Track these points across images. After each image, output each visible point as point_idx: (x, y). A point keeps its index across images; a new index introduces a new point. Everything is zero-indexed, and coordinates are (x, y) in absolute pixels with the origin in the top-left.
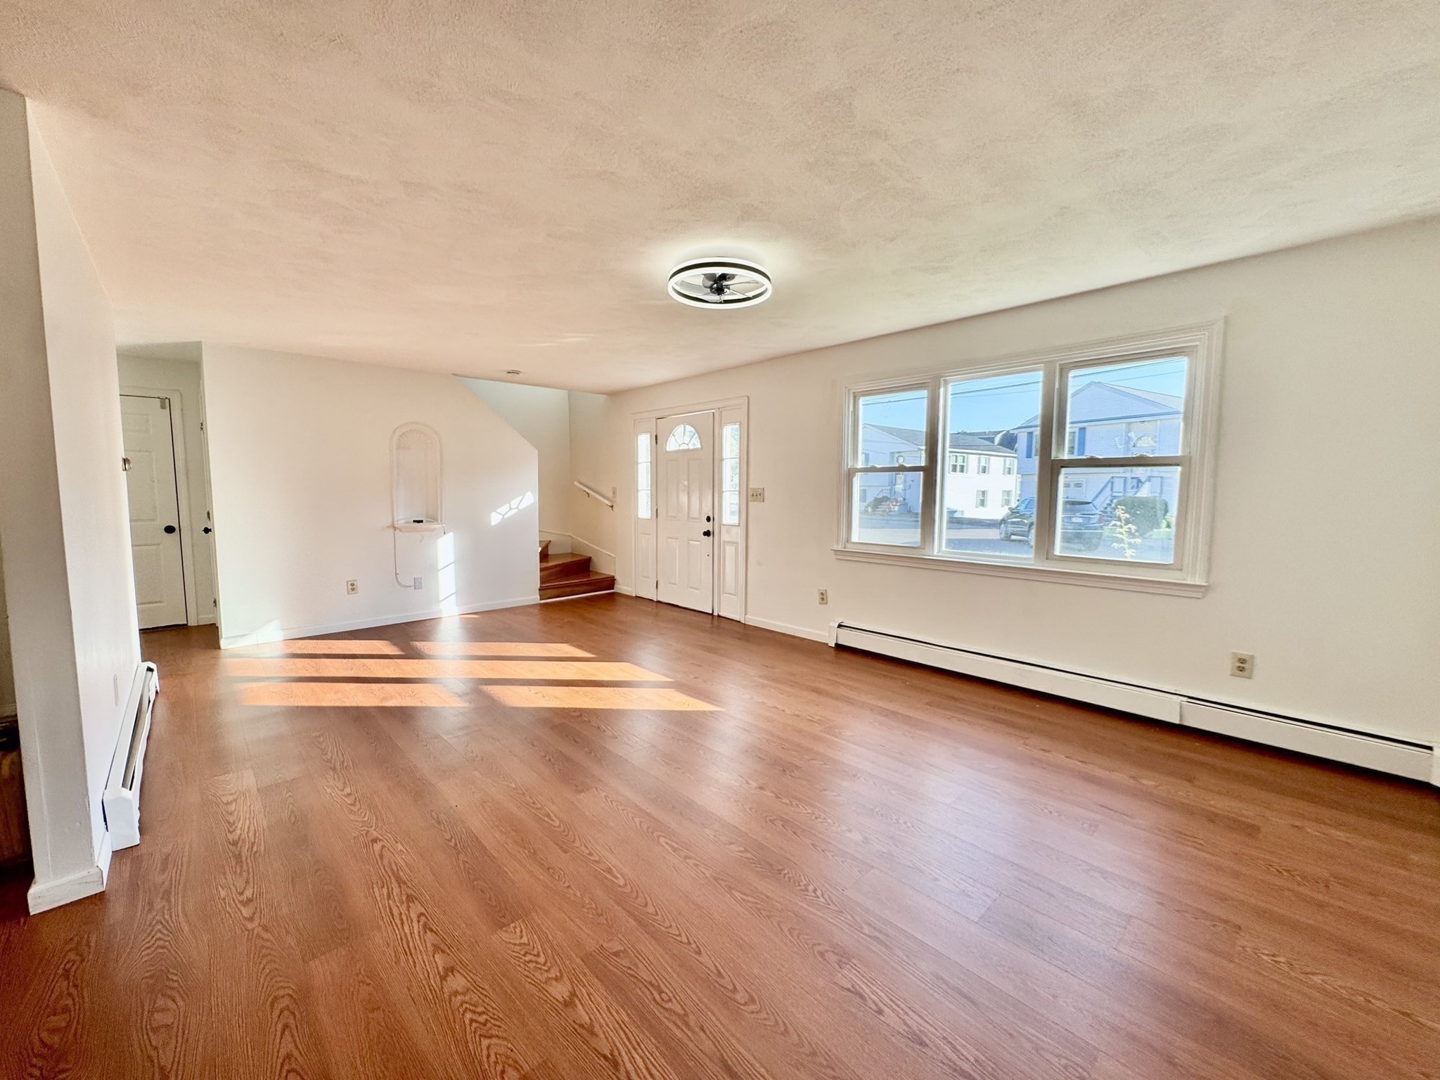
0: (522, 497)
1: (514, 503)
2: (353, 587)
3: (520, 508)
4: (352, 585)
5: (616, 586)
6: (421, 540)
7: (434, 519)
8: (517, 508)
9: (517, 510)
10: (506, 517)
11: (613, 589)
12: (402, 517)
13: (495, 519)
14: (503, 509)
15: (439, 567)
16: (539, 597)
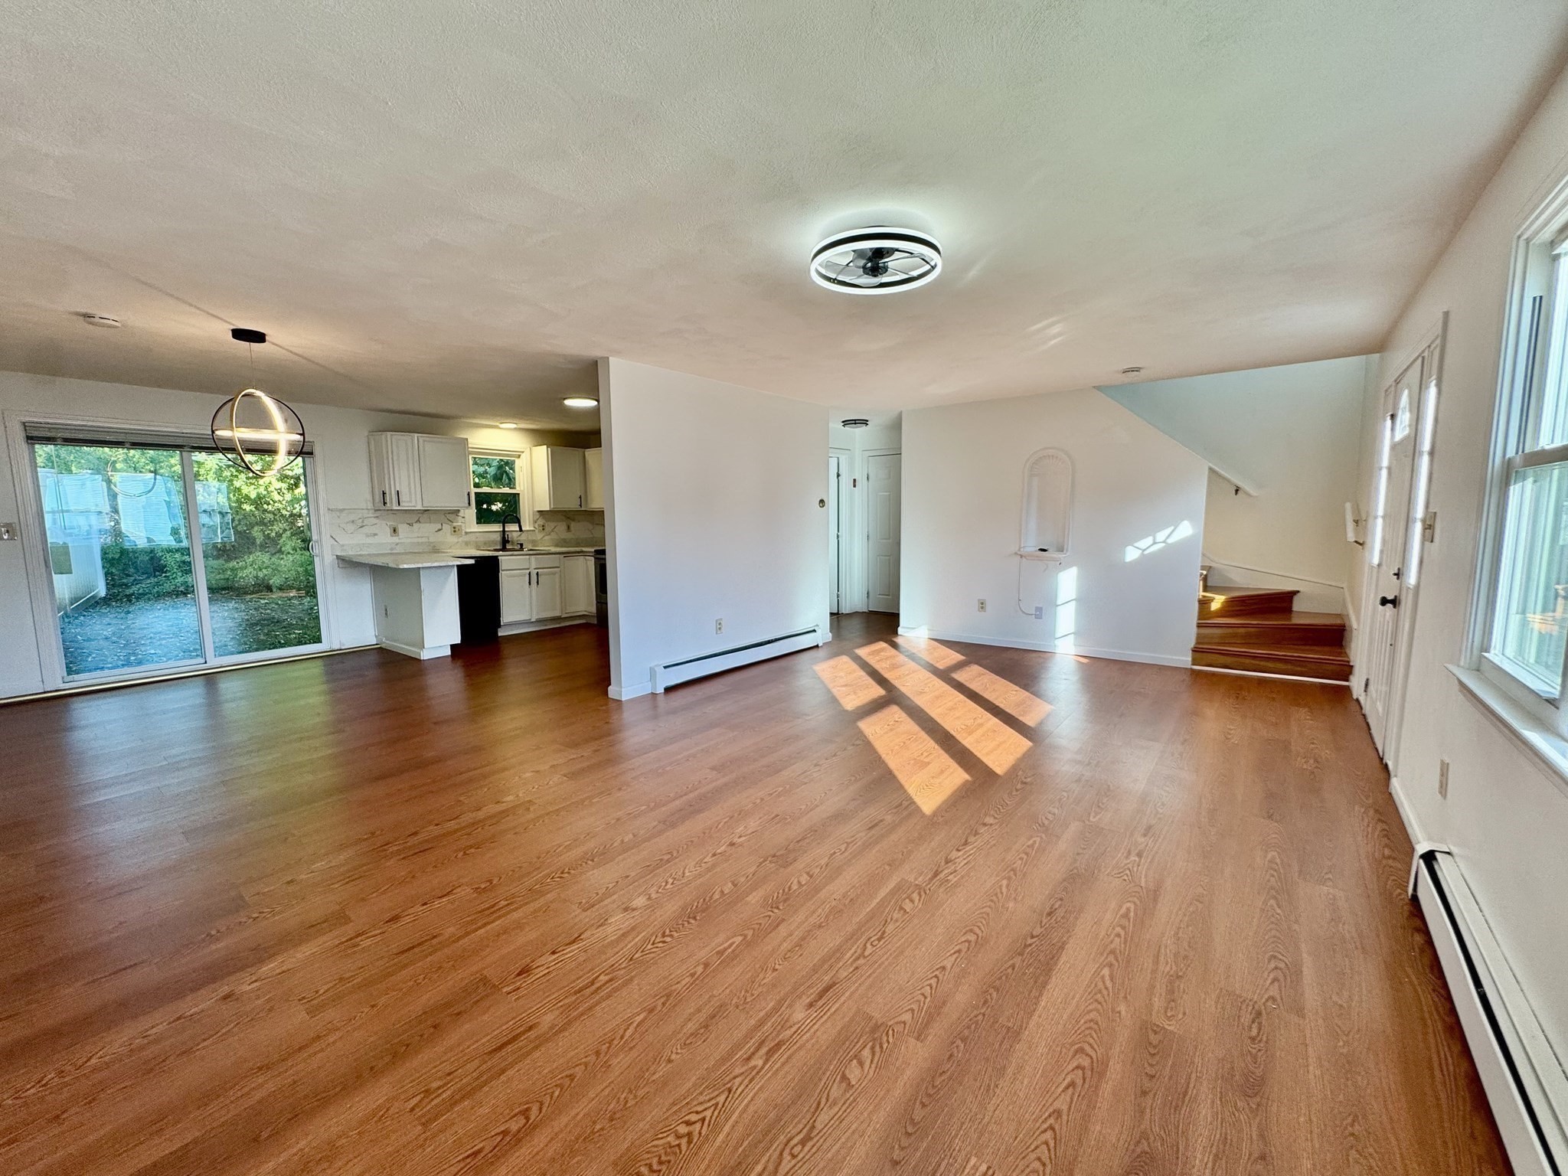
0: (1172, 528)
1: (1161, 536)
2: (982, 605)
3: (1170, 541)
4: (982, 604)
5: (1352, 678)
6: (1045, 570)
7: (1061, 549)
8: (1164, 542)
9: (1163, 544)
10: (1146, 552)
11: (1347, 680)
12: (1031, 545)
13: (1131, 554)
14: (1145, 543)
15: (1059, 602)
16: (1190, 659)
